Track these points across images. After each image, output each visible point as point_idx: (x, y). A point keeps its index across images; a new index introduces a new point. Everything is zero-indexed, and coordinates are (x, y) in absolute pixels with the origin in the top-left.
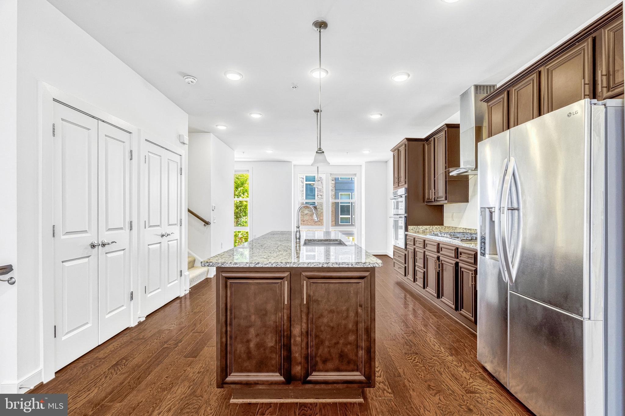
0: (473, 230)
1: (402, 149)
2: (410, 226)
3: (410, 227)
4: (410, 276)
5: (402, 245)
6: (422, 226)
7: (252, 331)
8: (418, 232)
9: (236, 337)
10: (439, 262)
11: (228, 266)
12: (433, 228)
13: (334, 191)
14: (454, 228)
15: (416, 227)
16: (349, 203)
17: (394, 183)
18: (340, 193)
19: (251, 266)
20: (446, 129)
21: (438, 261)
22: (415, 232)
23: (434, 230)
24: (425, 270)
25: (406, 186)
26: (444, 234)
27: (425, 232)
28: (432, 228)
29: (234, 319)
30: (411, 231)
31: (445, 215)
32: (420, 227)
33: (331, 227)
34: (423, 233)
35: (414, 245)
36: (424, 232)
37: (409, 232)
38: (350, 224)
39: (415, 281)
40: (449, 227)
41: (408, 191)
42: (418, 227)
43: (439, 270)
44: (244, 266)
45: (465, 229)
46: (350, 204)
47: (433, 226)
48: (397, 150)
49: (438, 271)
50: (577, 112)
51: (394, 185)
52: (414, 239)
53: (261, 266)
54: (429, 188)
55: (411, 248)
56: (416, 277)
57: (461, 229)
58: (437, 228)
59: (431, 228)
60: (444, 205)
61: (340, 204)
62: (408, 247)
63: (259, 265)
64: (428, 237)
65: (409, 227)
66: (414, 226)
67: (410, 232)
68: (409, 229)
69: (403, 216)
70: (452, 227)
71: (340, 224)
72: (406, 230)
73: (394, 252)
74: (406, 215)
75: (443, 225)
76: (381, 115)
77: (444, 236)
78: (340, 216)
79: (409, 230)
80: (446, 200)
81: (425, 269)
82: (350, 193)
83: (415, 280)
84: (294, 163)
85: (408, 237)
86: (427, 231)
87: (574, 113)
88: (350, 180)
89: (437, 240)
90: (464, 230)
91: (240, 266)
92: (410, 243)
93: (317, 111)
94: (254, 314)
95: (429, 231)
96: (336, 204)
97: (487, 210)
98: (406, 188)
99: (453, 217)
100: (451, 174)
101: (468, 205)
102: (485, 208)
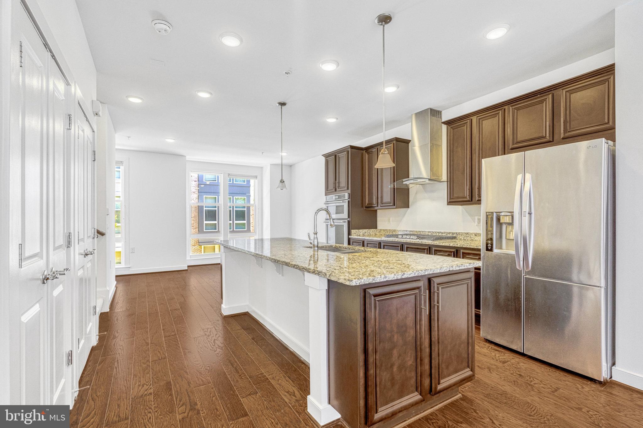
1: (343, 155)
7: (395, 352)
8: (359, 234)
9: (381, 365)
11: (379, 281)
13: (197, 194)
14: (392, 231)
15: (358, 231)
16: (215, 207)
17: (327, 188)
18: (204, 196)
19: (398, 278)
20: (394, 143)
22: (357, 235)
25: (349, 191)
27: (364, 235)
28: (369, 231)
29: (380, 343)
30: (354, 235)
31: (379, 219)
32: (361, 230)
33: (229, 235)
37: (351, 235)
38: (217, 230)
40: (385, 230)
41: (351, 196)
44: (392, 279)
46: (217, 209)
47: (370, 229)
51: (327, 190)
52: (364, 242)
53: (407, 277)
60: (378, 210)
61: (204, 209)
63: (405, 275)
66: (356, 230)
68: (352, 232)
69: (346, 221)
70: (390, 230)
71: (204, 231)
72: (349, 233)
74: (348, 219)
76: (337, 119)
78: (205, 222)
80: (394, 205)
82: (217, 197)
84: (188, 158)
87: (593, 147)
88: (217, 182)
91: (389, 280)
93: (283, 104)
94: (397, 333)
96: (200, 209)
97: (495, 214)
98: (349, 194)
99: (389, 221)
100: (404, 183)
101: (409, 210)
102: (492, 213)
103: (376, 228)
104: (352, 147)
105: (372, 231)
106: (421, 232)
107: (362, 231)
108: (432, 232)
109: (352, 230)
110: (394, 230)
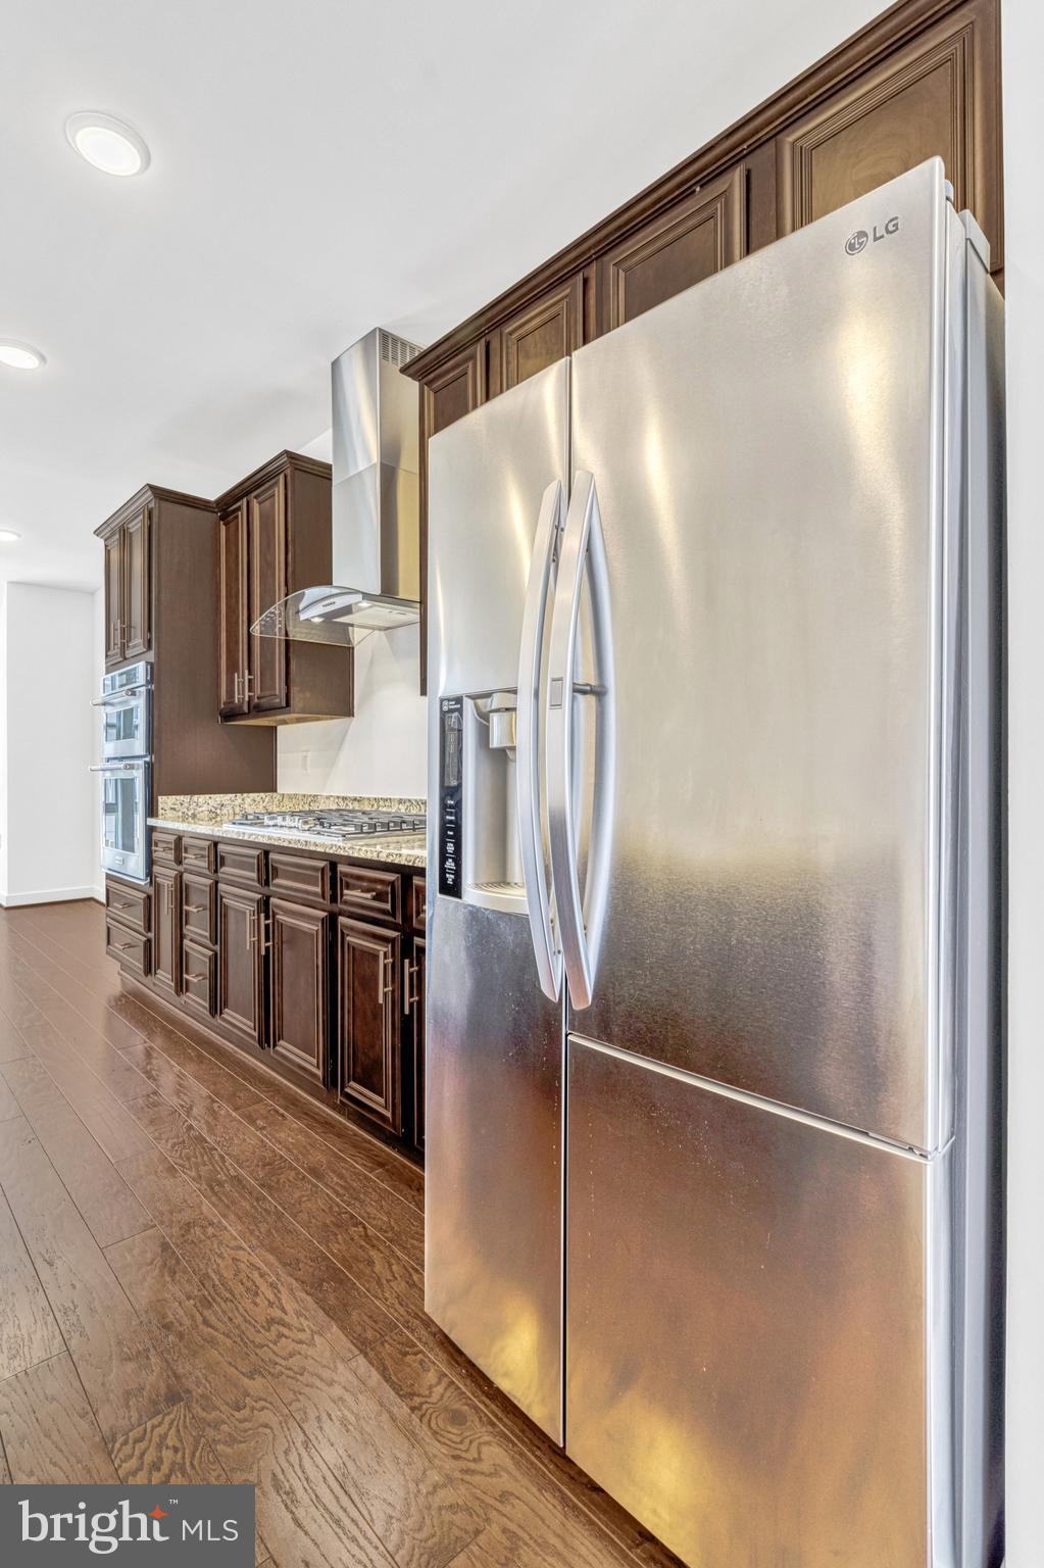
0: (366, 802)
1: (137, 527)
2: (165, 797)
3: (165, 802)
4: (165, 975)
5: (135, 865)
6: (207, 796)
8: (194, 816)
10: (267, 918)
12: (243, 800)
14: (310, 799)
15: (185, 799)
17: (108, 648)
20: (288, 472)
21: (262, 915)
22: (184, 819)
23: (246, 806)
24: (218, 948)
25: (151, 656)
26: (284, 819)
27: (217, 815)
28: (240, 801)
30: (170, 814)
31: (282, 758)
32: (202, 798)
34: (211, 819)
35: (179, 861)
36: (214, 816)
37: (160, 817)
39: (182, 990)
40: (292, 797)
41: (157, 673)
42: (195, 797)
43: (267, 948)
45: (344, 799)
47: (245, 795)
48: (117, 533)
49: (263, 953)
50: (896, 225)
51: (107, 656)
52: (179, 839)
54: (233, 667)
55: (166, 876)
56: (185, 976)
57: (332, 799)
58: (258, 799)
59: (236, 803)
60: (279, 728)
62: (156, 869)
64: (228, 830)
65: (161, 799)
66: (178, 797)
67: (165, 819)
69: (141, 762)
70: (304, 796)
72: (151, 810)
73: (107, 890)
74: (148, 759)
75: (276, 791)
77: (283, 824)
79: (160, 812)
80: (288, 705)
81: (216, 943)
83: (181, 986)
85: (156, 836)
86: (225, 811)
87: (881, 231)
89: (261, 840)
90: (341, 803)
92: (164, 854)
95: (231, 811)
97: (468, 705)
98: (152, 664)
99: (304, 766)
100: (303, 617)
101: (353, 723)
102: (459, 700)
103: (274, 789)
104: (162, 495)
105: (252, 802)
106: (381, 803)
107: (205, 802)
108: (409, 801)
109: (160, 798)
110: (314, 797)
